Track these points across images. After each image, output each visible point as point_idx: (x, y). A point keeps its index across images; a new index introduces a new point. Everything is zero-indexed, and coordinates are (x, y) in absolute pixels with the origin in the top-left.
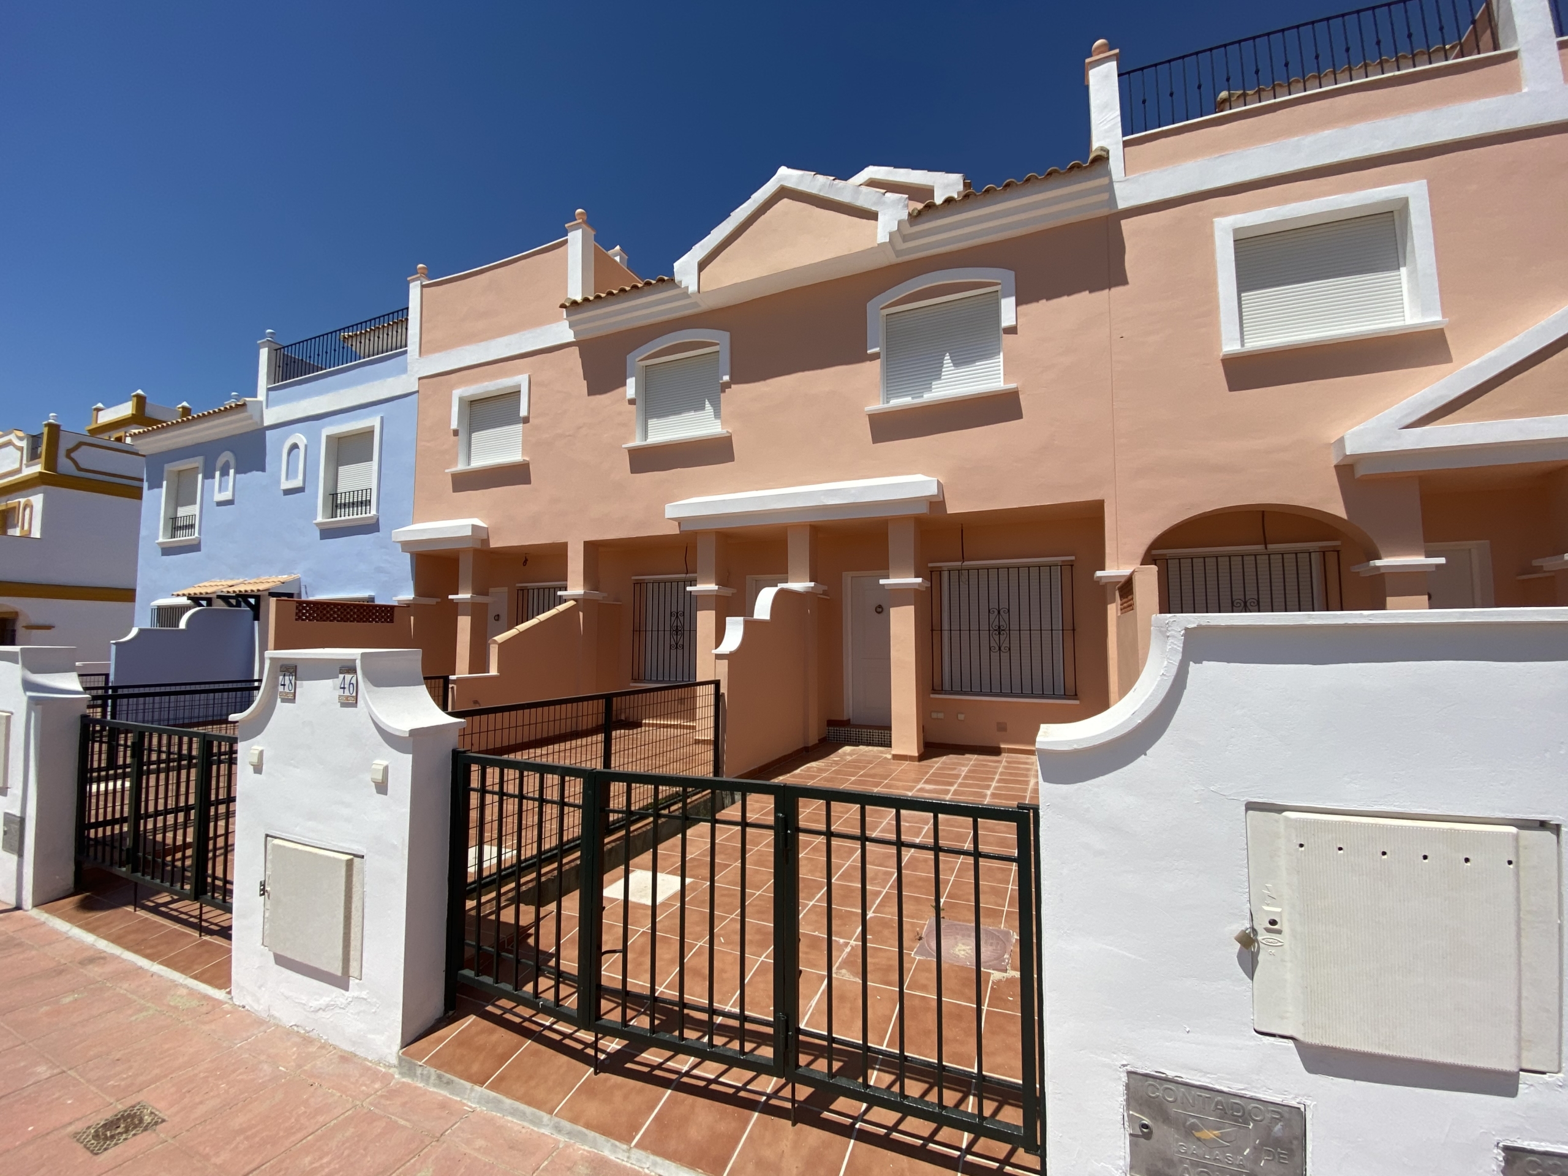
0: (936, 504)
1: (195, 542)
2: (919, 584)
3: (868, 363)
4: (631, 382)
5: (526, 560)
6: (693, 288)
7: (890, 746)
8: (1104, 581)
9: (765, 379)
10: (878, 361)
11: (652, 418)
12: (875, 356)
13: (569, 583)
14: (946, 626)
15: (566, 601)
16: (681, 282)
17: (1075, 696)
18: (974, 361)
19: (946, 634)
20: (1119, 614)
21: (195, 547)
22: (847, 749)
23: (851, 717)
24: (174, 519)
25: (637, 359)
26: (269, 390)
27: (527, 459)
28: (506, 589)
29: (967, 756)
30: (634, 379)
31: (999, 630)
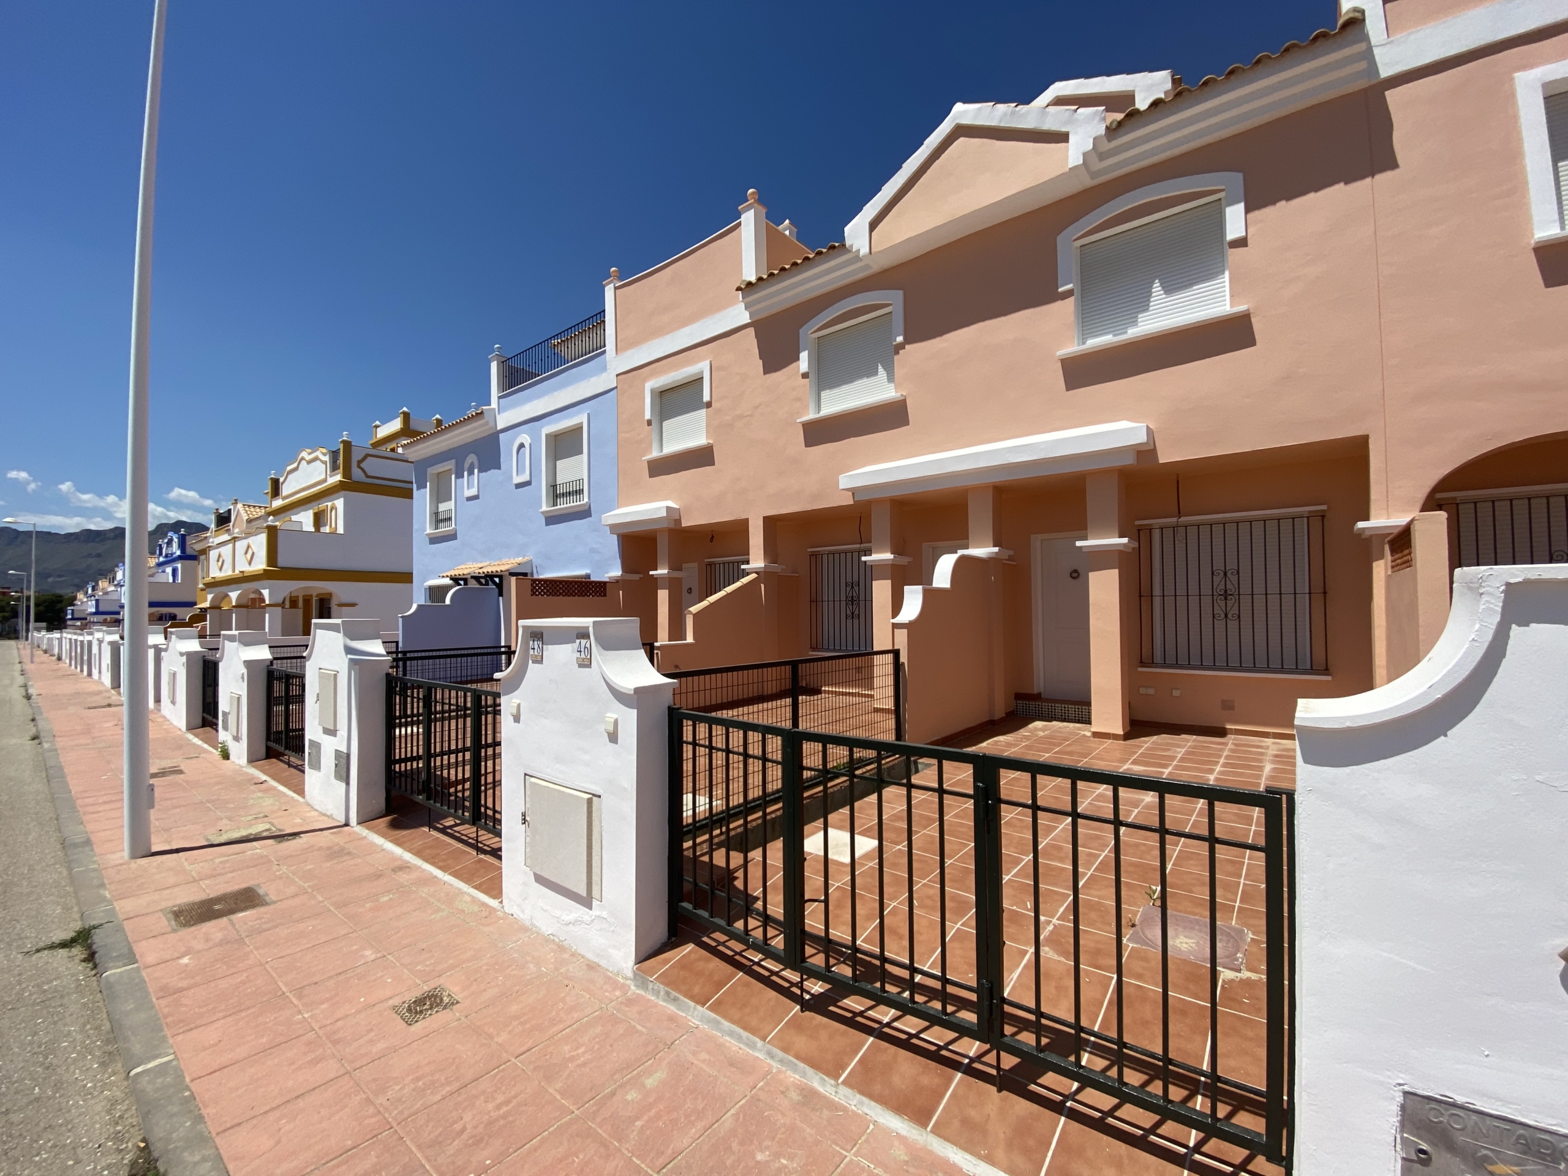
0: (1146, 453)
1: (453, 532)
2: (1124, 544)
3: (1060, 303)
4: (804, 356)
5: (713, 537)
6: (864, 251)
7: (1088, 722)
8: (1367, 533)
9: (942, 334)
10: (1072, 299)
11: (824, 390)
12: (1069, 294)
13: (751, 557)
14: (1157, 591)
15: (748, 574)
16: (852, 246)
17: (1326, 671)
18: (1191, 285)
19: (1157, 601)
20: (1389, 573)
21: (452, 537)
22: (1039, 724)
23: (1042, 691)
24: (437, 513)
25: (809, 333)
26: (499, 398)
27: (711, 442)
28: (695, 565)
29: (1183, 736)
30: (807, 352)
31: (1226, 595)
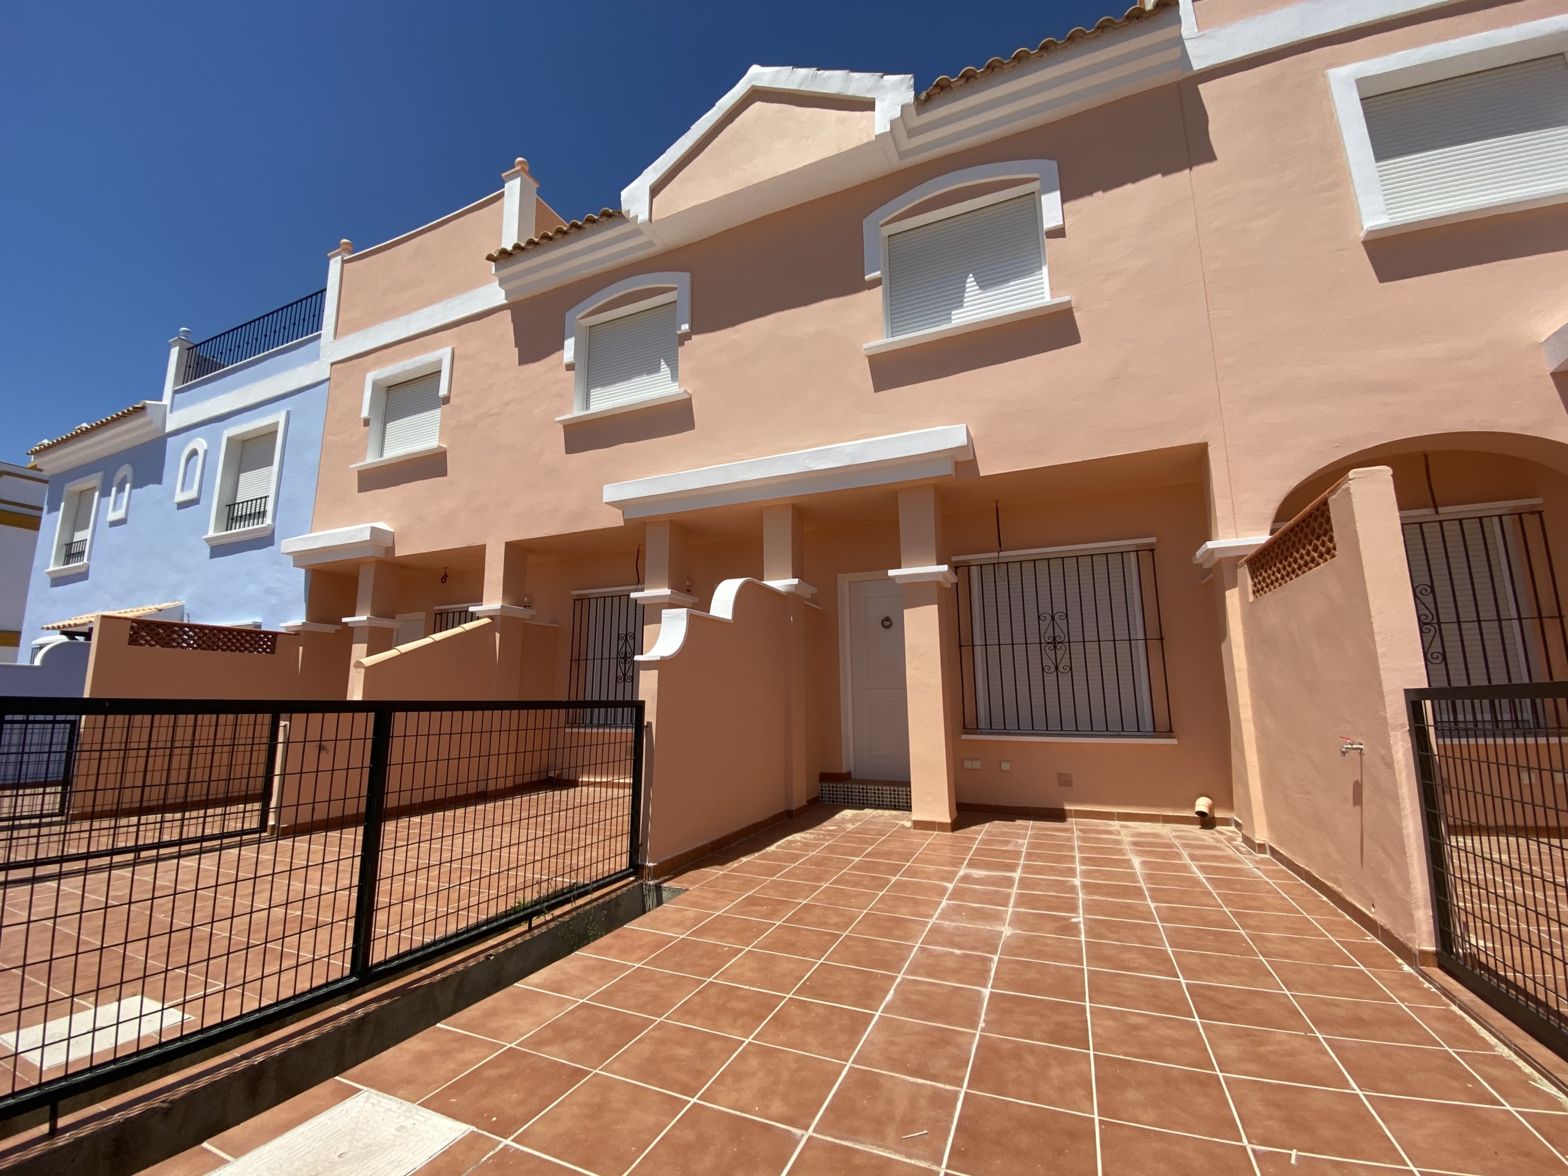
0: (964, 460)
1: (83, 570)
2: (943, 573)
3: (866, 293)
4: (570, 344)
5: (445, 578)
6: (643, 216)
7: (908, 808)
8: (1217, 556)
9: (733, 325)
10: (880, 287)
11: (596, 387)
12: (876, 283)
13: (485, 596)
14: (978, 640)
16: (628, 212)
17: (1170, 733)
18: (1008, 281)
19: (978, 650)
20: (1251, 598)
21: (83, 576)
22: (848, 813)
23: (852, 769)
24: (70, 545)
25: (580, 317)
26: (175, 392)
27: (444, 446)
28: (420, 613)
29: (1019, 822)
30: (573, 339)
31: (1055, 643)
